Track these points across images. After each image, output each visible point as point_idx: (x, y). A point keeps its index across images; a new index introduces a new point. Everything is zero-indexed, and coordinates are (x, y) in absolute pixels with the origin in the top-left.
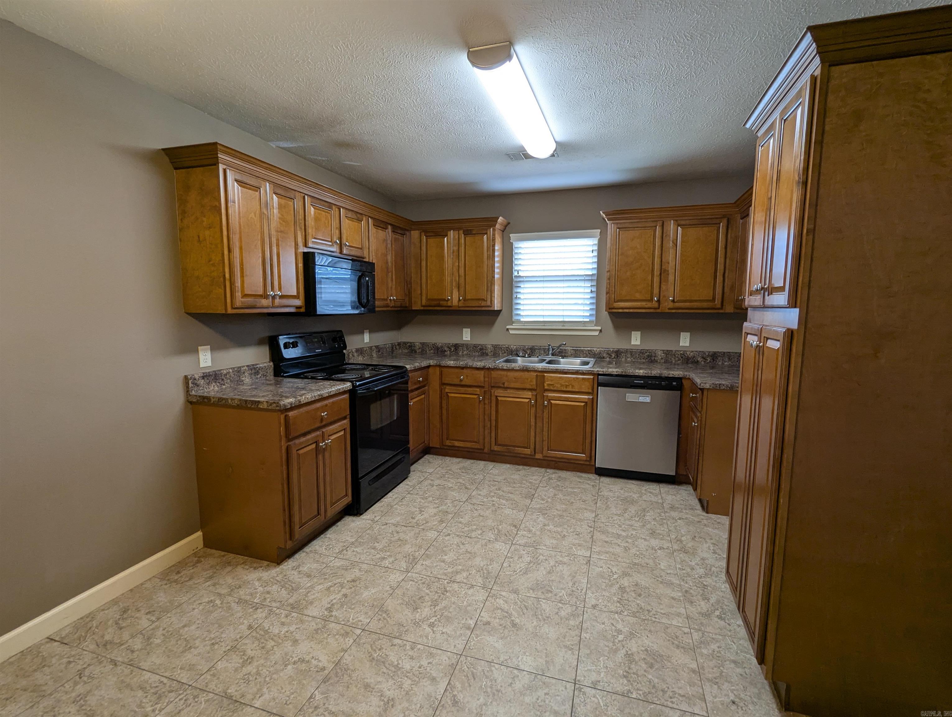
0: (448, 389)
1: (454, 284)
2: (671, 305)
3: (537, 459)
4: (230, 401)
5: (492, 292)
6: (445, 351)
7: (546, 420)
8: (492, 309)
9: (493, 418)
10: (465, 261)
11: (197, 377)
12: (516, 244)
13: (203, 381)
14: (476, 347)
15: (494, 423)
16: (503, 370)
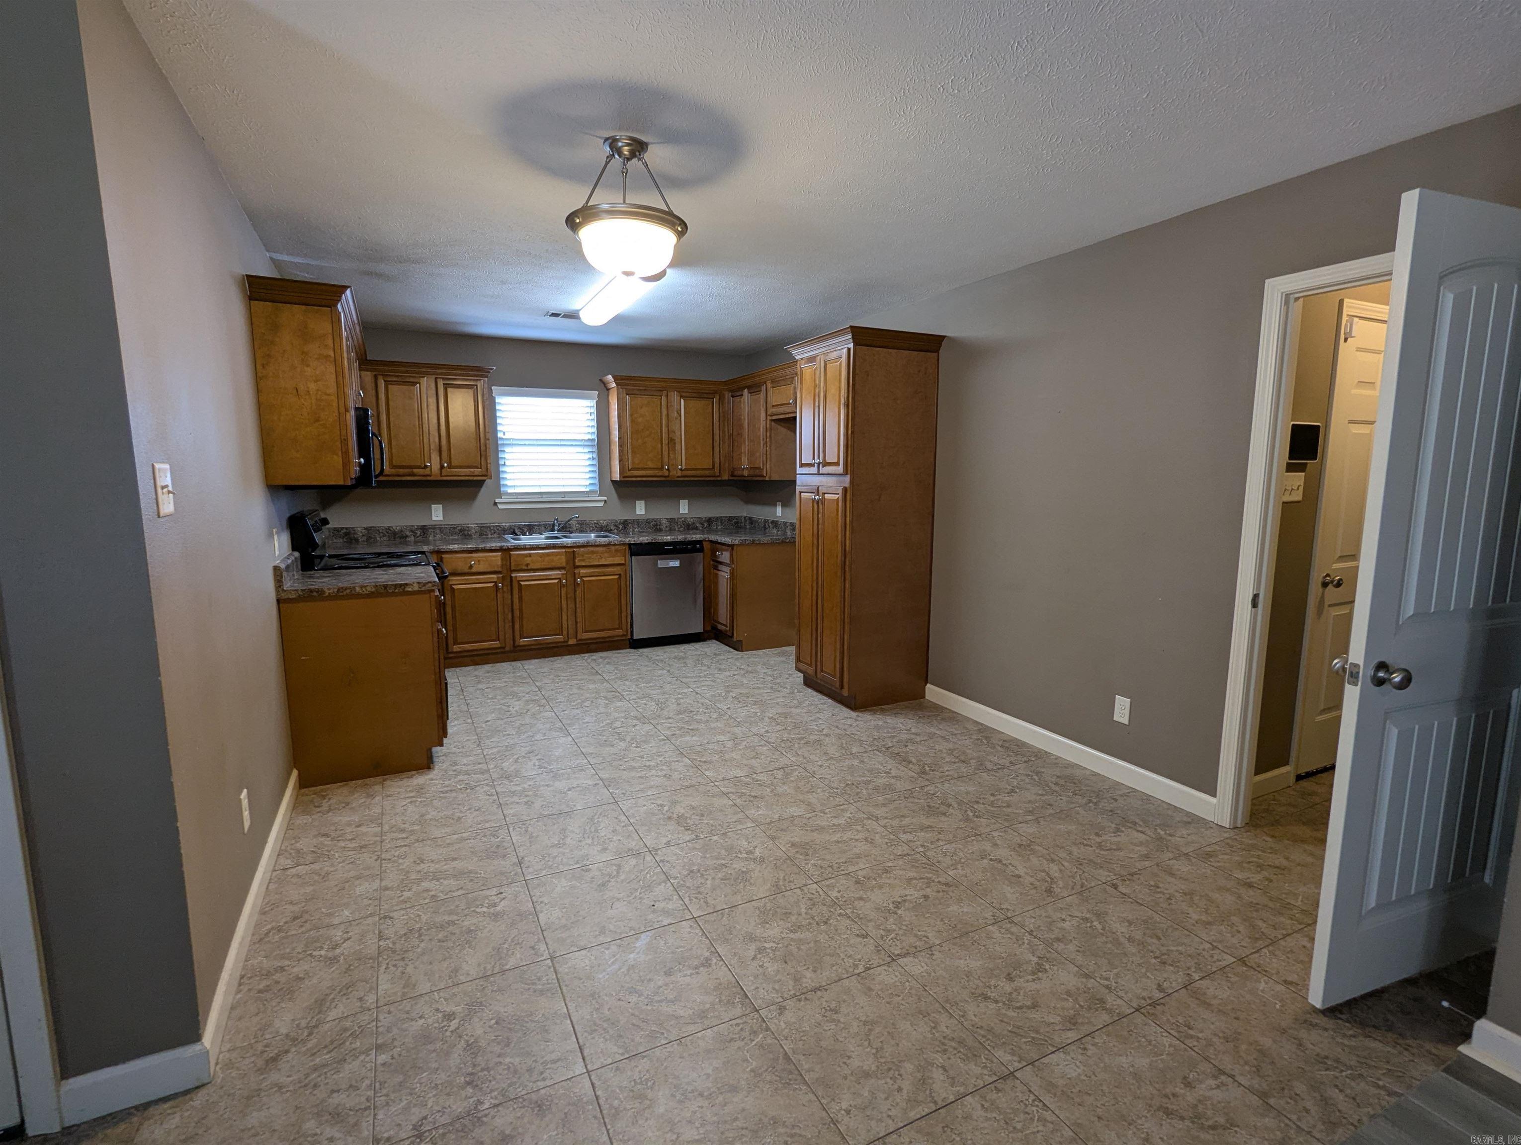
0: (454, 580)
1: (433, 446)
2: (679, 473)
4: (358, 589)
5: (487, 457)
6: (407, 536)
7: (579, 600)
8: (475, 478)
10: (447, 417)
12: (498, 400)
14: (453, 528)
15: (517, 613)
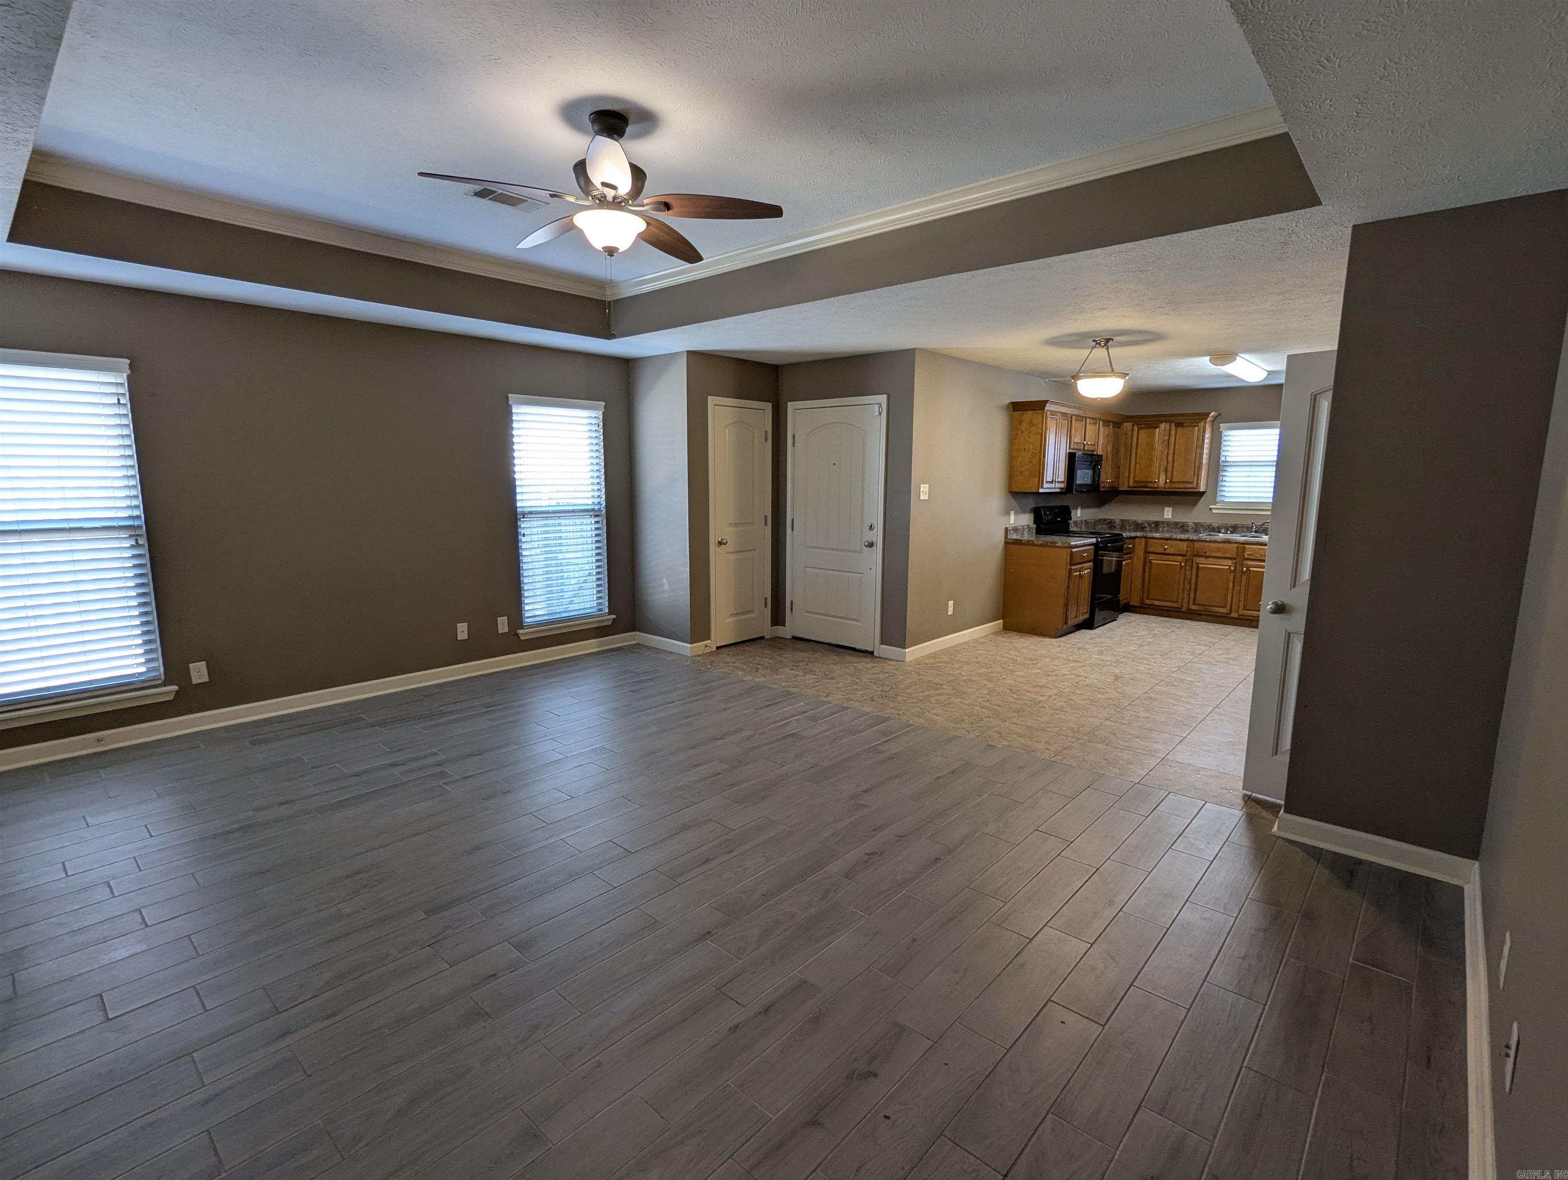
0: (1152, 557)
1: (1162, 469)
3: (1233, 618)
5: (1199, 476)
6: (1145, 527)
7: (1243, 584)
8: (1197, 490)
9: (1193, 581)
10: (1174, 449)
12: (1226, 433)
13: (1014, 531)
14: (1177, 524)
15: (1193, 586)
16: (1206, 541)
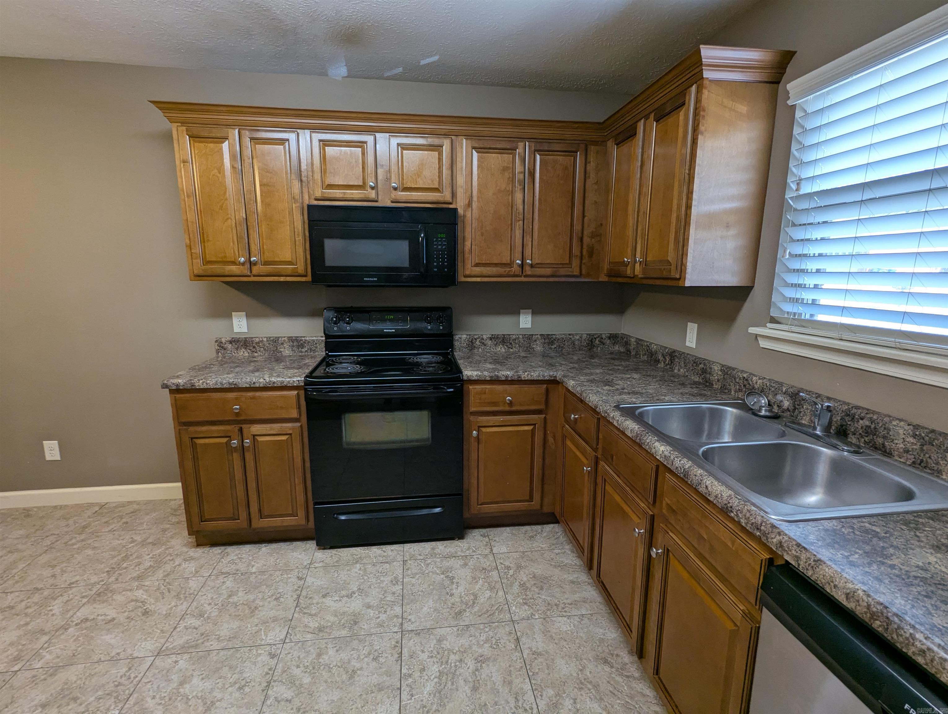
11: (223, 340)
13: (230, 345)
